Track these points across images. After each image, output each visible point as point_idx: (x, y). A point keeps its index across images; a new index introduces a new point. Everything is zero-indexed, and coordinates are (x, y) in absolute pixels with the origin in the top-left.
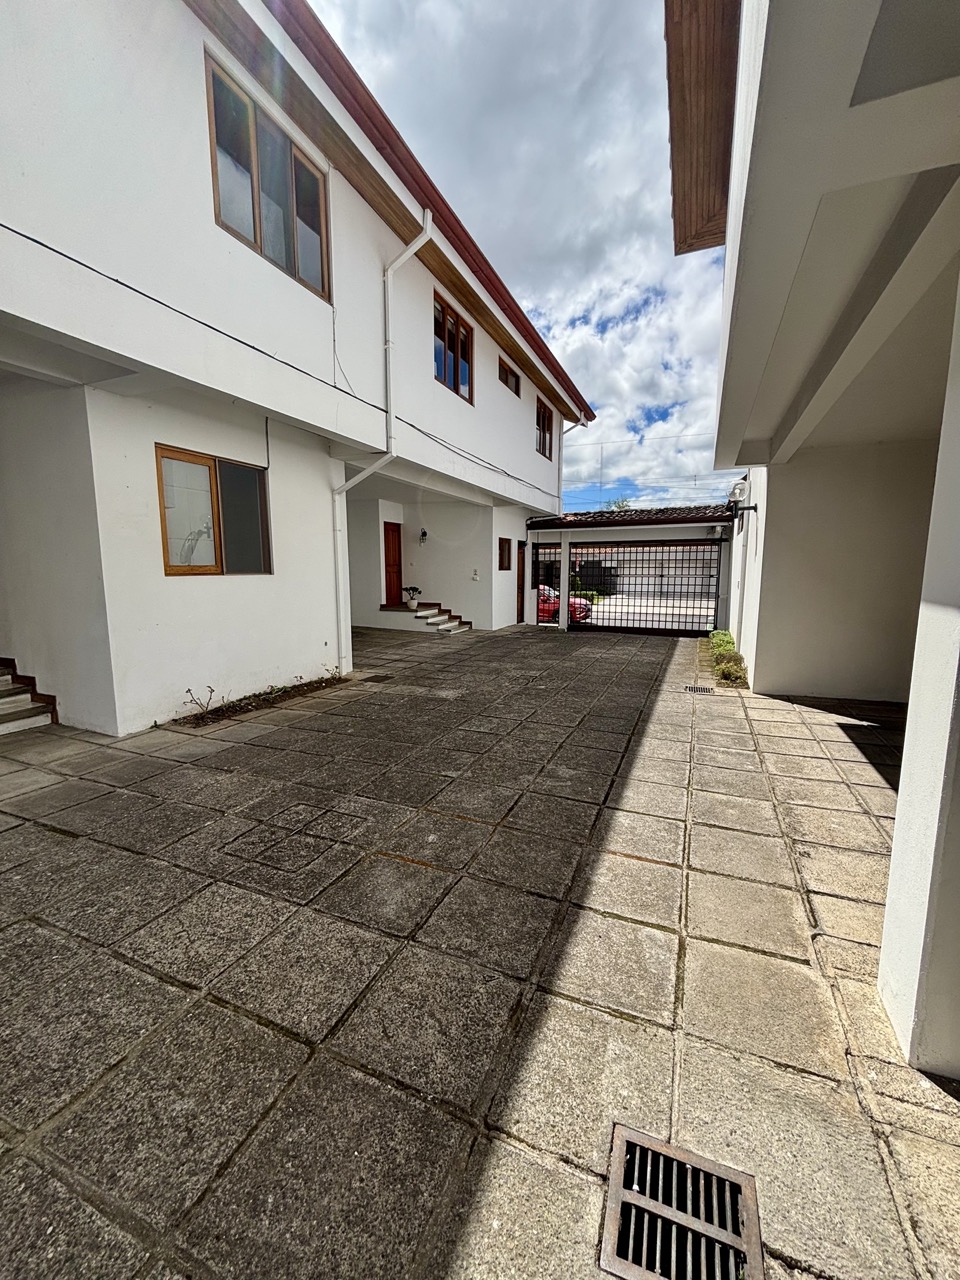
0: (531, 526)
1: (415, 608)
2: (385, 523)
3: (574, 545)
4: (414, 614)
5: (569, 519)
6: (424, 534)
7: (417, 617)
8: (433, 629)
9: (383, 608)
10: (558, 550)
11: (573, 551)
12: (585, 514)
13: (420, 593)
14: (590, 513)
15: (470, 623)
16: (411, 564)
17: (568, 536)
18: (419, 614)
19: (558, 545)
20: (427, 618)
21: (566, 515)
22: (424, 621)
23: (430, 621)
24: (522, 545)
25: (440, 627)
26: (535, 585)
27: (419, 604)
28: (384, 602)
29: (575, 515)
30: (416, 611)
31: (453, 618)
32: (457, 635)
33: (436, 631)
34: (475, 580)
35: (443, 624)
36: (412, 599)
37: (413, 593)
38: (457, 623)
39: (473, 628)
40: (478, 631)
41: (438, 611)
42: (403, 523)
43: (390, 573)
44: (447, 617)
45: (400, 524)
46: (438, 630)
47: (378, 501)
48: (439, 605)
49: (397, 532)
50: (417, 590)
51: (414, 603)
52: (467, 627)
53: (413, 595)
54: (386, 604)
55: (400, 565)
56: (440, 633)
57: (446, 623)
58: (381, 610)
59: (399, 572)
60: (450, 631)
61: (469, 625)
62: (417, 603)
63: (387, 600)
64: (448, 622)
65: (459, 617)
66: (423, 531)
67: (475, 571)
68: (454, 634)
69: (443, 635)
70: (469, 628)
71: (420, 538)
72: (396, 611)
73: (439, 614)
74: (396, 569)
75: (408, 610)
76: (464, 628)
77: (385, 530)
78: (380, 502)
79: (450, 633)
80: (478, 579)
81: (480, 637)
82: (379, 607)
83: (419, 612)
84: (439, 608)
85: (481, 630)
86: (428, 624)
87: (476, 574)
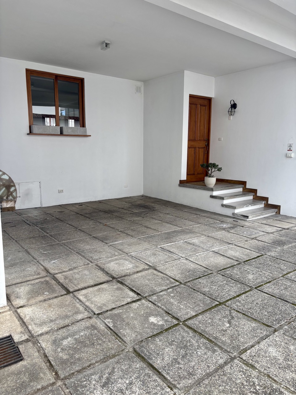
1: (212, 186)
2: (191, 97)
4: (209, 193)
6: (234, 106)
7: (212, 197)
8: (229, 212)
9: (182, 183)
13: (220, 170)
15: (277, 207)
16: (219, 140)
18: (215, 193)
20: (222, 198)
22: (219, 202)
23: (226, 202)
25: (237, 211)
27: (218, 180)
28: (184, 177)
30: (212, 190)
31: (258, 199)
32: (256, 224)
33: (231, 215)
34: (287, 156)
35: (243, 207)
36: (210, 176)
37: (211, 170)
38: (262, 206)
39: (281, 213)
40: (287, 217)
41: (241, 190)
42: (214, 97)
43: (195, 148)
44: (250, 197)
45: (211, 98)
46: (233, 214)
47: (184, 72)
48: (244, 183)
49: (205, 106)
50: (219, 167)
51: (211, 181)
52: (272, 213)
53: (211, 172)
54: (185, 179)
55: (208, 141)
56: (234, 218)
57: (247, 206)
58: (179, 185)
59: (207, 147)
60: (249, 217)
61: (276, 210)
62: (216, 179)
63: (187, 174)
64: (250, 204)
65: (266, 199)
66: (232, 103)
67: (290, 146)
68: (254, 221)
69: (239, 221)
70: (275, 213)
71: (230, 110)
72: (193, 188)
73: (241, 193)
74: (202, 144)
75: (205, 187)
76: (268, 214)
77: (189, 103)
78: (186, 73)
79: (248, 220)
80: (293, 155)
81: (288, 229)
82: (179, 183)
83: (216, 190)
84: (243, 186)
85: (291, 217)
86: (223, 205)
87: (290, 150)
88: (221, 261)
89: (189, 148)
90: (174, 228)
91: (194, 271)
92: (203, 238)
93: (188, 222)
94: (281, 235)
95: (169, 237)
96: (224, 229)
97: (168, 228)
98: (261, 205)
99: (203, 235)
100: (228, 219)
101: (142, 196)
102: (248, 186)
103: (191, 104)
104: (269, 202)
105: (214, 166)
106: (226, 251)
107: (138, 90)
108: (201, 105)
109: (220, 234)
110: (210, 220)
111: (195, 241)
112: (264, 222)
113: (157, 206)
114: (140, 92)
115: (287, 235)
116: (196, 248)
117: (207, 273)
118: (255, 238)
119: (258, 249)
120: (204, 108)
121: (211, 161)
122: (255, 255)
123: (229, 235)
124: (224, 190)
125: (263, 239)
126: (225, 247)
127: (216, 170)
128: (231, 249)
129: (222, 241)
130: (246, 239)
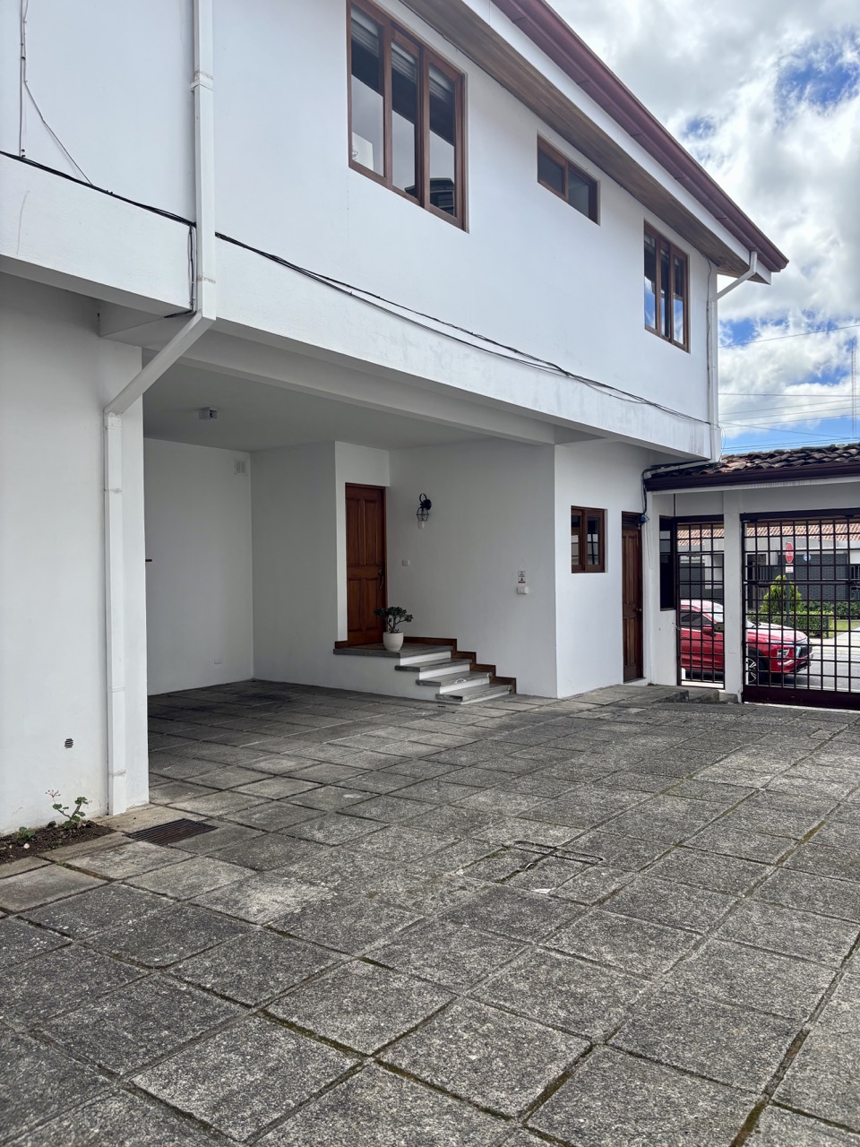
0: (652, 484)
1: (397, 649)
2: (349, 486)
3: (749, 519)
4: (392, 662)
5: (734, 466)
6: (426, 504)
7: (399, 668)
8: (428, 693)
9: (340, 647)
10: (717, 533)
11: (750, 531)
12: (771, 456)
13: (409, 619)
14: (781, 453)
15: (510, 682)
16: (404, 564)
17: (735, 502)
18: (404, 662)
19: (715, 521)
20: (416, 669)
21: (731, 459)
22: (411, 677)
23: (423, 676)
24: (632, 522)
25: (443, 691)
26: (668, 601)
27: (408, 641)
28: (343, 636)
29: (751, 457)
30: (398, 656)
31: (479, 669)
32: (475, 708)
33: (433, 698)
34: (520, 593)
35: (453, 684)
36: (393, 631)
37: (395, 619)
38: (487, 681)
39: (518, 692)
40: (526, 697)
41: (447, 655)
42: (389, 485)
43: (360, 580)
44: (466, 668)
45: (385, 487)
46: (438, 696)
47: (333, 444)
48: (452, 643)
49: (373, 502)
50: (408, 613)
51: (396, 640)
52: (503, 691)
53: (395, 624)
54: (346, 639)
55: (382, 565)
56: (439, 703)
57: (460, 682)
58: (335, 652)
59: (381, 579)
60: (464, 698)
61: (510, 687)
62: (405, 638)
63: (349, 631)
64: (464, 678)
65: (491, 669)
66: (423, 499)
67: (522, 575)
68: (471, 706)
69: (447, 706)
70: (508, 693)
71: (420, 512)
72: (363, 655)
73: (450, 660)
74: (374, 572)
75: (385, 652)
76: (496, 693)
77: (347, 498)
78: (339, 445)
79: (462, 703)
80: (527, 590)
81: (525, 711)
82: (334, 647)
83: (405, 657)
84: (451, 647)
85: (534, 697)
86: (419, 683)
87: (522, 582)
88: (423, 749)
89: (349, 580)
90: (339, 722)
91: (386, 760)
92: (391, 729)
93: (360, 713)
94: (512, 719)
95: (335, 732)
96: (423, 717)
97: (328, 723)
98: (485, 680)
99: (391, 726)
100: (429, 704)
101: (254, 681)
102: (460, 648)
103: (348, 499)
104: (498, 674)
105: (398, 612)
106: (429, 739)
107: (240, 467)
108: (366, 501)
109: (417, 724)
110: (398, 708)
111: (381, 733)
112: (489, 705)
113: (294, 696)
114: (244, 471)
115: (521, 718)
116: (384, 740)
117: (405, 759)
118: (473, 725)
119: (476, 735)
120: (372, 505)
121: (391, 603)
122: (471, 740)
123: (432, 723)
124: (418, 655)
125: (486, 724)
126: (429, 735)
127: (403, 619)
128: (437, 737)
129: (421, 731)
130: (458, 726)
